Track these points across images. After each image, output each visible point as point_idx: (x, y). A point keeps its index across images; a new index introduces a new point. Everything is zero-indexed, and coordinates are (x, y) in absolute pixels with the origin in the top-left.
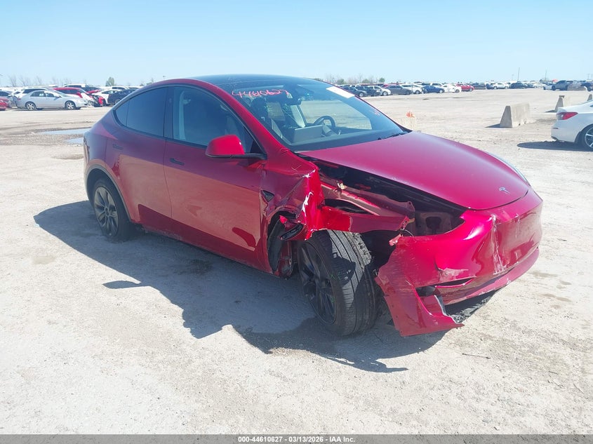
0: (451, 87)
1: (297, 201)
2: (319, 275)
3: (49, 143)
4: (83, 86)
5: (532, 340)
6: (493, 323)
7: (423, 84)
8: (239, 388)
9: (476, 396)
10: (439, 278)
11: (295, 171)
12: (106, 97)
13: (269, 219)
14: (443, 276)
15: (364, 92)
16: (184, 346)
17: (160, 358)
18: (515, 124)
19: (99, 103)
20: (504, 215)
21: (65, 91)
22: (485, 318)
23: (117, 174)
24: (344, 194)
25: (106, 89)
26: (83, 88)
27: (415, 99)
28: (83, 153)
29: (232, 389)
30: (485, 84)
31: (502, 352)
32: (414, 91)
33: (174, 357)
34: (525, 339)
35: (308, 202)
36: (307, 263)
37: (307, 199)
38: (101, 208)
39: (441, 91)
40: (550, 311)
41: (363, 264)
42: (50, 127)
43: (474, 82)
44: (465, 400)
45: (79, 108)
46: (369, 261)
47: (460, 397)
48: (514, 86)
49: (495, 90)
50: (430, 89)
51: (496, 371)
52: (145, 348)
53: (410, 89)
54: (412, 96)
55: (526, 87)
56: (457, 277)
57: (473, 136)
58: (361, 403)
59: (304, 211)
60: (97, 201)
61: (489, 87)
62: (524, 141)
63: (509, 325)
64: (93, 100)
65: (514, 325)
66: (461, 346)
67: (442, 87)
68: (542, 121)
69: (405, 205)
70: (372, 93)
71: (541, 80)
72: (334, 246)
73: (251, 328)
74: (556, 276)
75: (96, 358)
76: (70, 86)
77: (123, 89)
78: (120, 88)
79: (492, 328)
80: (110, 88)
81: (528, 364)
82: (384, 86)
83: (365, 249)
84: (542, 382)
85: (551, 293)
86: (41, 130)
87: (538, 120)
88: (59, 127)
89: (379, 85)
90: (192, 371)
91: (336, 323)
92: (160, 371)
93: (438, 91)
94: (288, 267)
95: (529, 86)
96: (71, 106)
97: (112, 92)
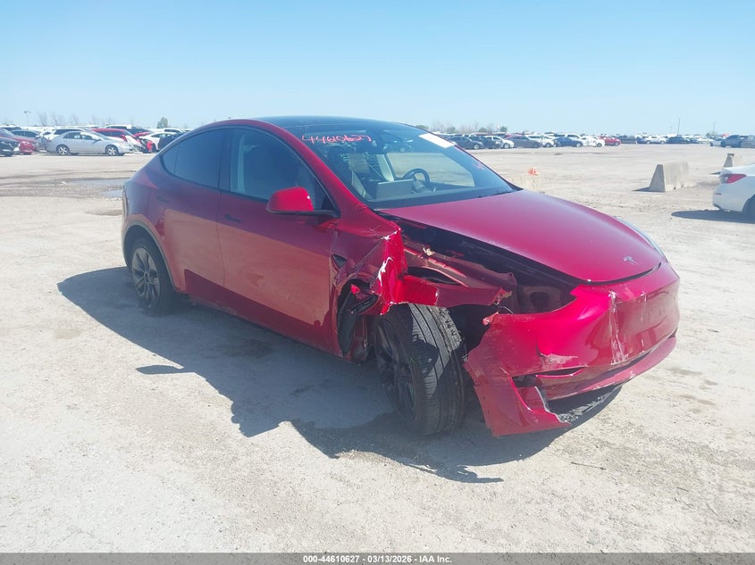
0: (590, 139)
1: (372, 268)
2: (397, 359)
3: (82, 195)
4: (129, 127)
5: (661, 449)
6: (613, 428)
7: (556, 135)
8: (292, 493)
9: (583, 513)
10: (541, 366)
11: (373, 233)
12: (156, 141)
13: (339, 289)
14: (546, 364)
15: (481, 143)
16: (229, 441)
17: (199, 453)
18: (669, 187)
19: (147, 148)
20: (626, 293)
21: (106, 133)
22: (605, 421)
23: (161, 233)
24: (431, 261)
25: (157, 131)
26: (128, 130)
27: (543, 154)
28: (121, 208)
29: (283, 493)
30: (636, 137)
31: (621, 462)
32: (544, 144)
33: (216, 453)
34: (651, 447)
35: (386, 269)
36: (385, 345)
37: (384, 265)
38: (139, 274)
39: (578, 145)
40: (688, 415)
41: (451, 347)
42: (85, 176)
43: (622, 135)
44: (568, 517)
45: (122, 154)
46: (458, 343)
47: (563, 513)
48: (672, 141)
49: (648, 146)
50: (564, 142)
51: (611, 485)
52: (182, 442)
53: (539, 140)
54: (541, 149)
55: (687, 142)
56: (564, 366)
57: (614, 201)
58: (439, 515)
59: (380, 279)
60: (135, 265)
61: (640, 141)
62: (679, 209)
63: (633, 430)
64: (140, 145)
65: (640, 431)
66: (571, 453)
67: (580, 140)
68: (704, 184)
69: (505, 277)
70: (489, 144)
71: (708, 135)
72: (415, 323)
73: (314, 423)
74: (700, 374)
75: (122, 451)
76: (113, 127)
77: (177, 131)
78: (174, 131)
79: (612, 434)
80: (162, 131)
81: (652, 477)
82: (506, 137)
83: (454, 328)
84: (668, 500)
85: (690, 394)
86: (74, 180)
87: (698, 183)
88: (97, 176)
89: (499, 135)
90: (237, 470)
91: (416, 418)
92: (197, 469)
93: (574, 144)
94: (362, 349)
95: (692, 141)
96: (112, 151)
97: (164, 136)
